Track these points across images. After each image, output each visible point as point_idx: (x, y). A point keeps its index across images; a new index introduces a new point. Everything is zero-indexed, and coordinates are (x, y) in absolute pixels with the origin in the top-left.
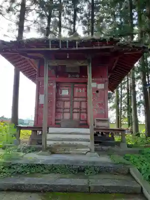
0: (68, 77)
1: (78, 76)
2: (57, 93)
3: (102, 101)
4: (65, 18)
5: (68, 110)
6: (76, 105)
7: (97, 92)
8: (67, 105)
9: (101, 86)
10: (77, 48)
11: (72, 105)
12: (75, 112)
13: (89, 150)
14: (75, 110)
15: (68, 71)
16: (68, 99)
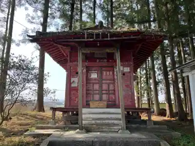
0: (96, 62)
1: (105, 60)
2: (87, 77)
3: (129, 83)
4: (86, 5)
5: (98, 92)
6: (105, 87)
7: (124, 74)
8: (96, 87)
9: (127, 70)
10: (109, 39)
11: (101, 87)
12: (104, 94)
13: (120, 127)
14: (104, 92)
15: (96, 56)
16: (97, 81)
